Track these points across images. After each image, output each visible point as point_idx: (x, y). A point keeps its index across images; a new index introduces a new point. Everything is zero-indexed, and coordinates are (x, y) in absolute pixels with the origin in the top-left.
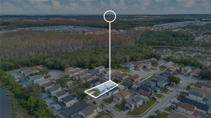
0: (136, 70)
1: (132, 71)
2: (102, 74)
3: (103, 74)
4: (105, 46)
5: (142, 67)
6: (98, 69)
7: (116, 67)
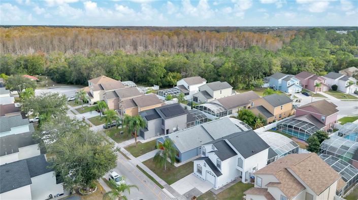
0: (307, 95)
1: (295, 97)
2: (195, 99)
3: (201, 97)
4: (211, 49)
5: (325, 89)
6: (186, 86)
7: (241, 86)
